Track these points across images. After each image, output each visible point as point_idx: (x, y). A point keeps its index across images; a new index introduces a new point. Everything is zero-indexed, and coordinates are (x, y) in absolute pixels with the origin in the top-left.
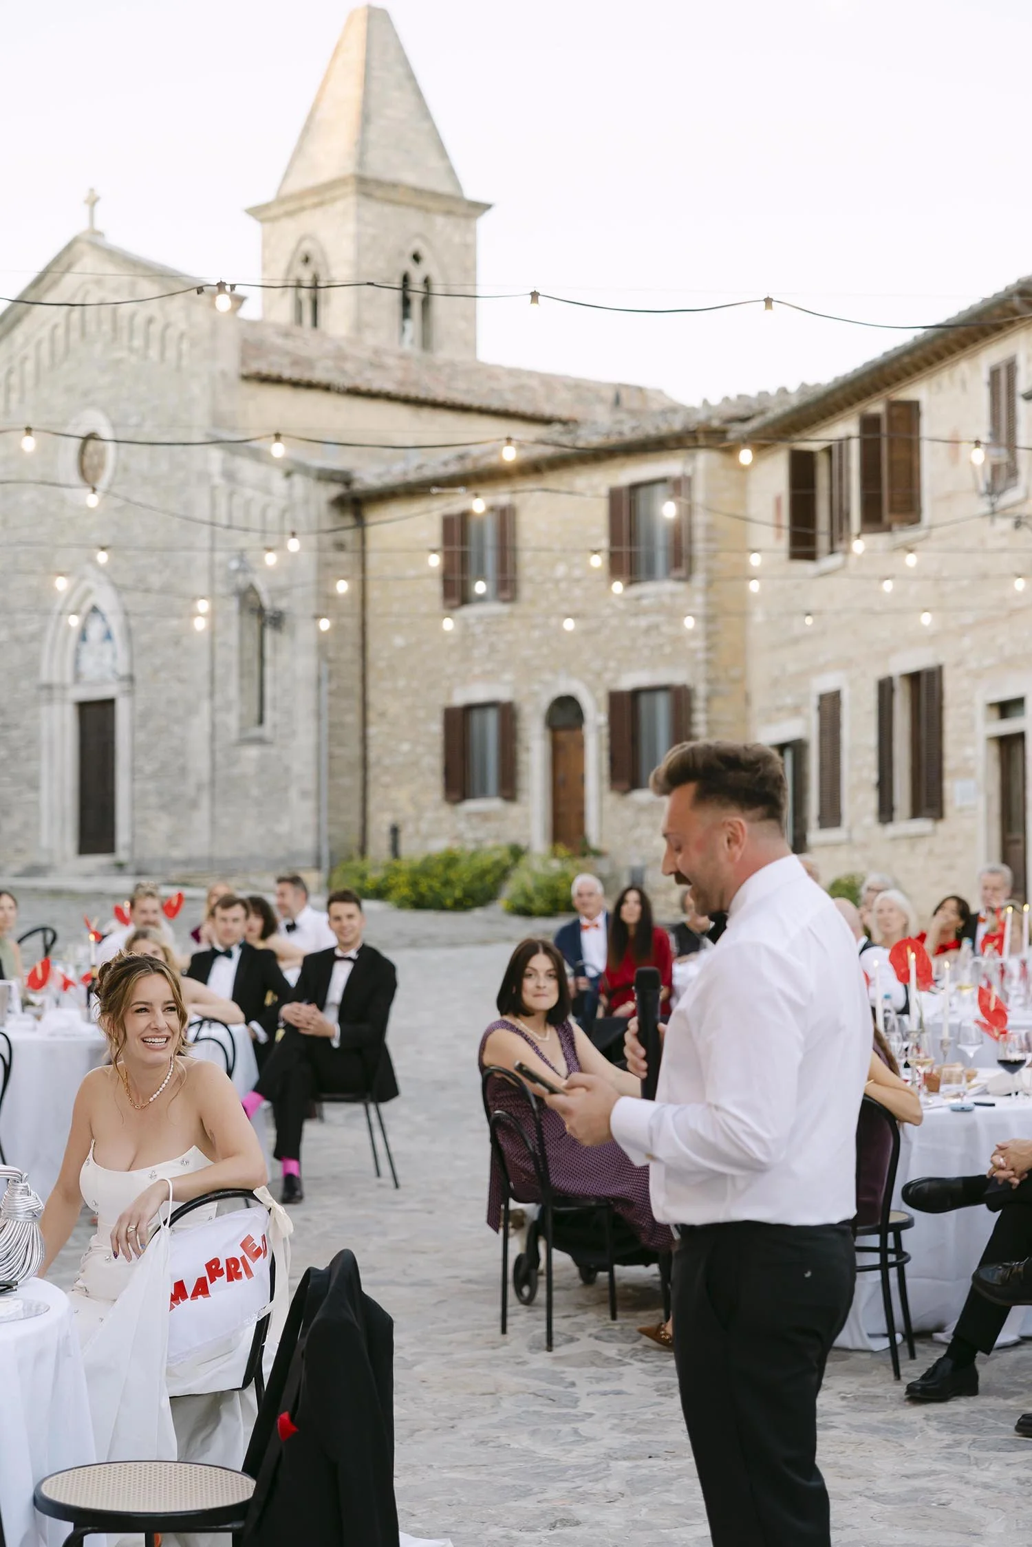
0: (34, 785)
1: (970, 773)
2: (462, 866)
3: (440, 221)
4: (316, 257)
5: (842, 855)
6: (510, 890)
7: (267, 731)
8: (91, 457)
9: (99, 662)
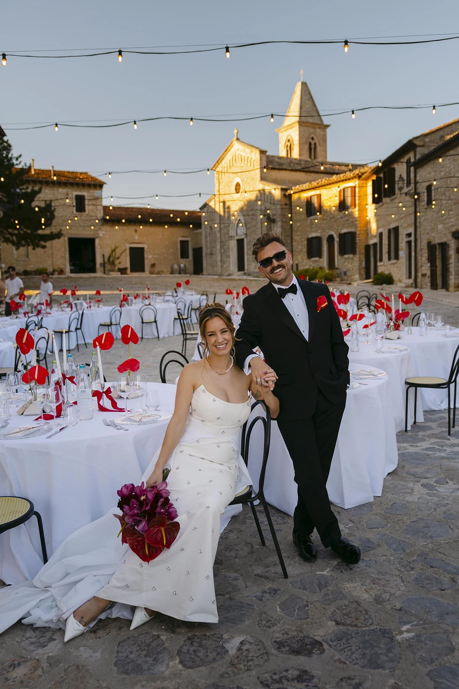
0: (229, 257)
1: (403, 249)
3: (318, 130)
4: (291, 140)
5: (382, 267)
8: (238, 187)
9: (241, 230)
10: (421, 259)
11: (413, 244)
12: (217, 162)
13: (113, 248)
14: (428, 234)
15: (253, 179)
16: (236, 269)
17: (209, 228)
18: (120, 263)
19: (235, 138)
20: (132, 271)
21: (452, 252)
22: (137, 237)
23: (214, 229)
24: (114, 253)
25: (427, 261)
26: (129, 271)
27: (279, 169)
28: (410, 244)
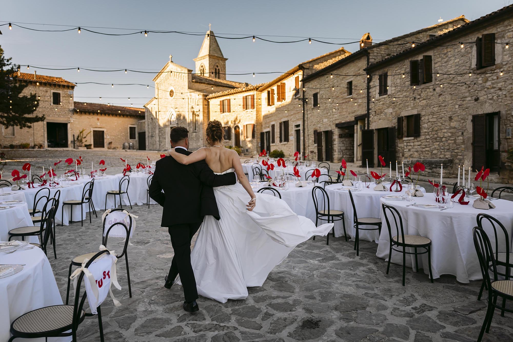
1: (292, 135)
3: (220, 61)
4: (203, 66)
5: (275, 147)
7: (196, 131)
8: (172, 93)
9: (173, 121)
10: (308, 142)
11: (301, 132)
12: (157, 76)
13: (81, 131)
14: (314, 125)
15: (183, 88)
16: (170, 147)
17: (151, 119)
18: (86, 141)
19: (170, 61)
20: (94, 147)
21: (336, 137)
22: (99, 124)
23: (154, 120)
24: (81, 134)
25: (314, 143)
26: (92, 146)
27: (200, 83)
28: (298, 132)
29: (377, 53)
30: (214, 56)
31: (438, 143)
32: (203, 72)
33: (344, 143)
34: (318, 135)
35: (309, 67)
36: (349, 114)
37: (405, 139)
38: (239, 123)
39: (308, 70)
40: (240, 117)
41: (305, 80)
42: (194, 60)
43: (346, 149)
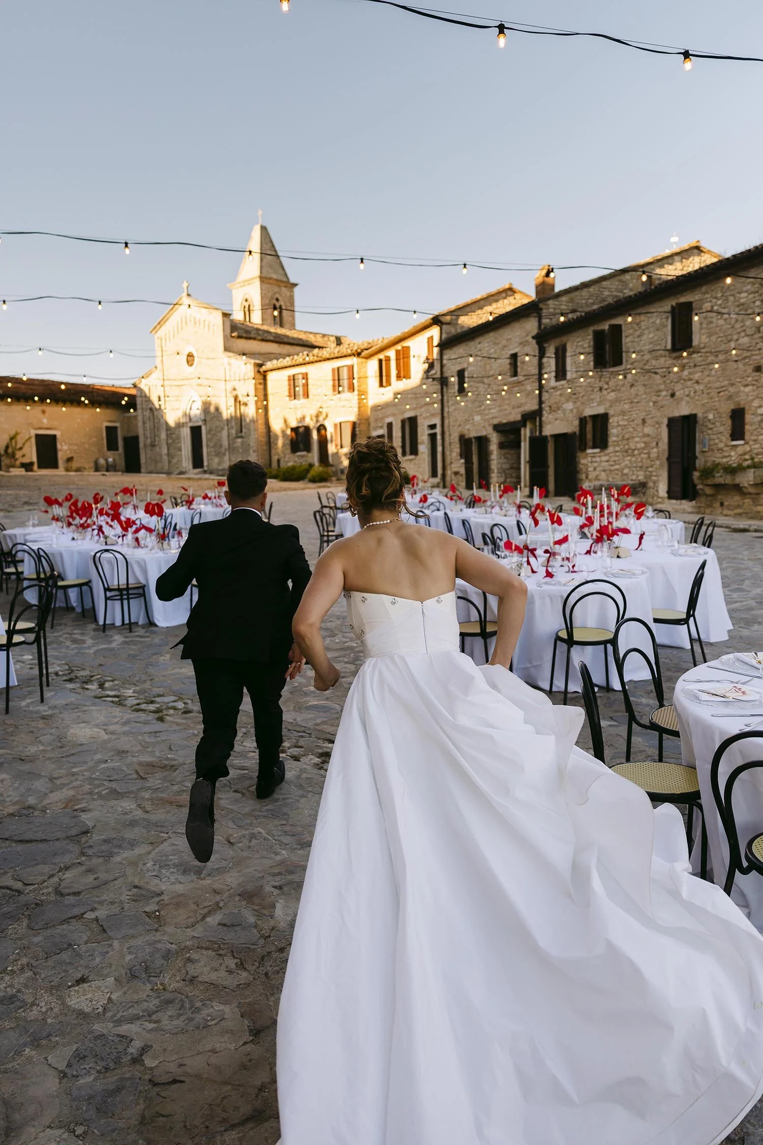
0: (180, 450)
1: (423, 443)
2: (297, 470)
3: (283, 289)
4: (249, 299)
6: (309, 476)
7: (243, 434)
8: (190, 359)
9: (196, 416)
10: (451, 455)
11: (439, 437)
12: (159, 323)
13: (12, 436)
14: (460, 426)
15: (213, 348)
16: (191, 466)
17: (148, 411)
18: (24, 456)
19: (185, 294)
20: (40, 467)
21: (494, 447)
22: (45, 421)
23: (155, 413)
24: (14, 441)
25: (459, 457)
26: (35, 467)
27: (246, 338)
28: (433, 437)
29: (555, 309)
30: (270, 278)
31: (629, 458)
32: (248, 310)
33: (506, 458)
34: (465, 442)
35: (452, 320)
36: (513, 408)
37: (589, 451)
38: (324, 419)
39: (448, 326)
40: (327, 407)
41: (445, 345)
42: (228, 285)
43: (511, 468)
